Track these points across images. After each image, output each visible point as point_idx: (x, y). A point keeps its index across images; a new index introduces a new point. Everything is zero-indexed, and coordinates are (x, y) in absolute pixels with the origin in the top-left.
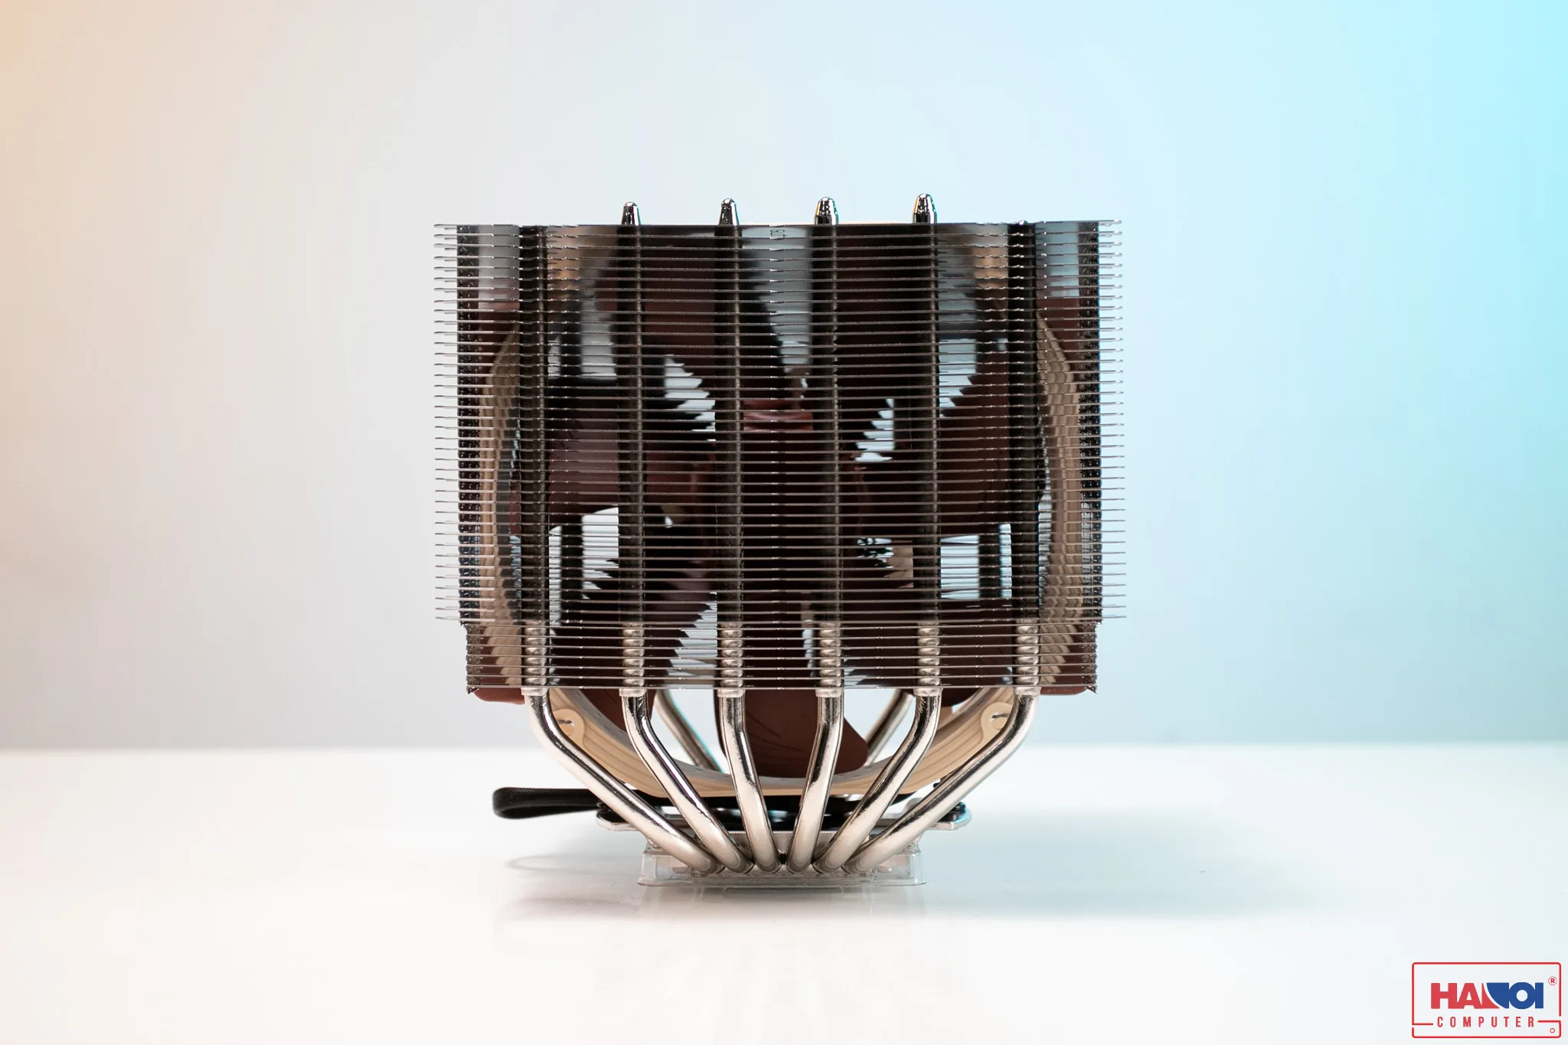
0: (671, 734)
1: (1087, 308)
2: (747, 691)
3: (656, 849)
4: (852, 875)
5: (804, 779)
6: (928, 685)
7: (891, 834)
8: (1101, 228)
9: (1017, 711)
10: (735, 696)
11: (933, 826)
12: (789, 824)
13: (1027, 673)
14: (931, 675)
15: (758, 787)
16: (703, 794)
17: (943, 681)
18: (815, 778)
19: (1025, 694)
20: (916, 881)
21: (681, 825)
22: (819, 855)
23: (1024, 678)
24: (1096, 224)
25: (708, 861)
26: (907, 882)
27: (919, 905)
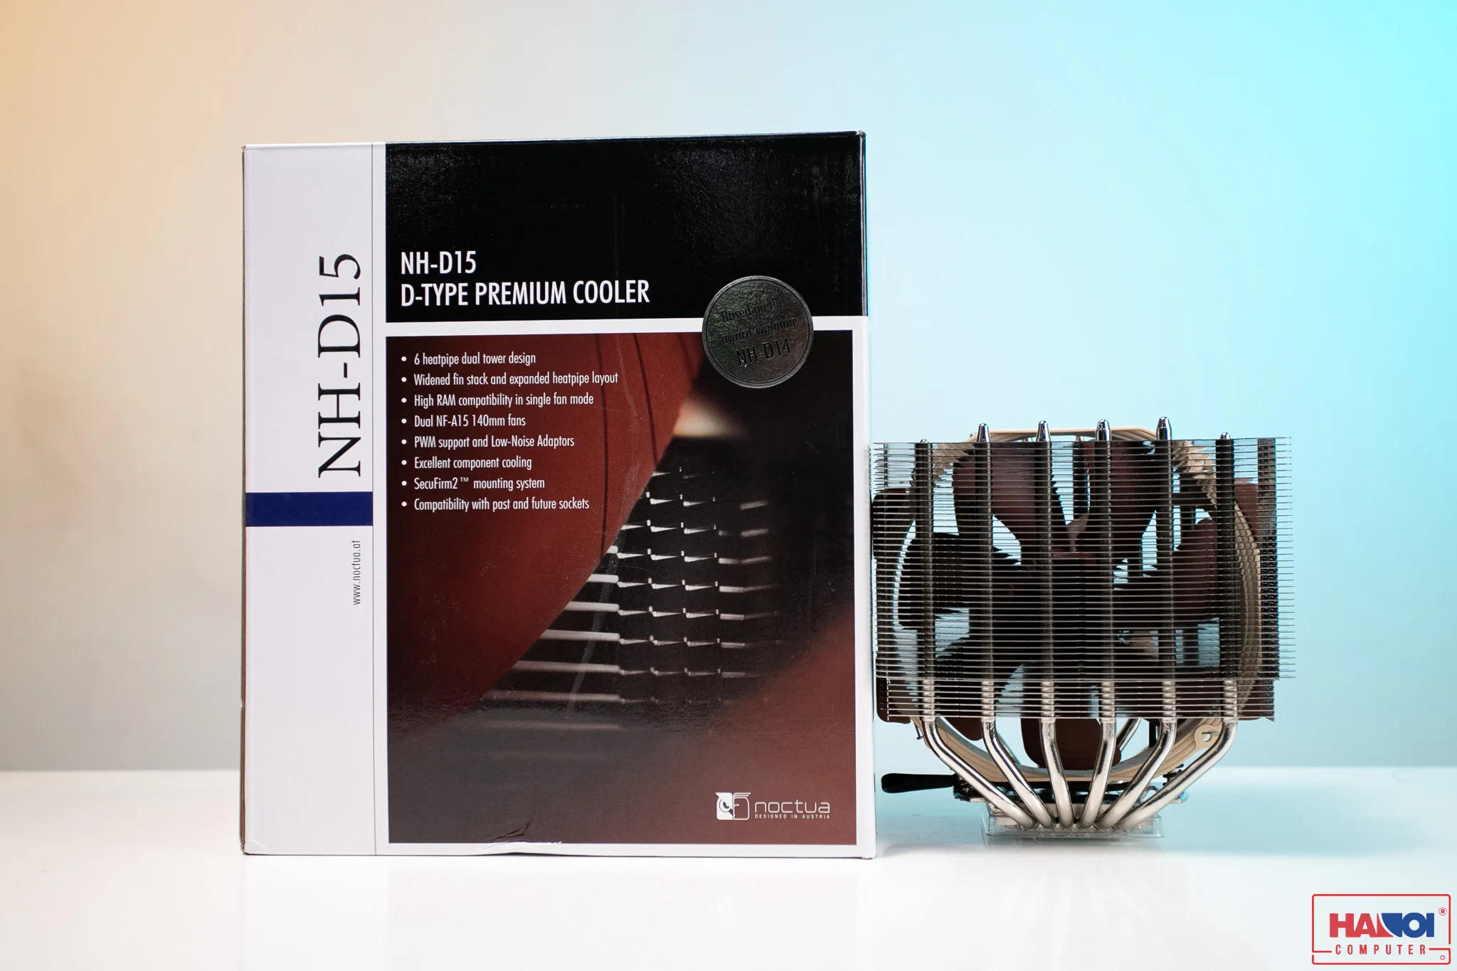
0: (1008, 745)
1: (1266, 489)
2: (1057, 720)
3: (996, 814)
4: (1118, 831)
5: (1092, 771)
6: (1169, 716)
7: (1146, 806)
8: (1277, 442)
9: (1224, 732)
10: (1049, 722)
11: (1171, 802)
12: (1083, 800)
13: (1231, 710)
14: (1171, 710)
15: (1064, 776)
16: (1029, 780)
17: (1178, 714)
18: (1099, 772)
19: (1230, 722)
20: (1159, 835)
21: (1017, 800)
22: (1100, 818)
23: (1229, 712)
24: (1274, 440)
25: (1031, 821)
26: (1152, 835)
27: (1157, 848)
